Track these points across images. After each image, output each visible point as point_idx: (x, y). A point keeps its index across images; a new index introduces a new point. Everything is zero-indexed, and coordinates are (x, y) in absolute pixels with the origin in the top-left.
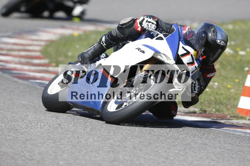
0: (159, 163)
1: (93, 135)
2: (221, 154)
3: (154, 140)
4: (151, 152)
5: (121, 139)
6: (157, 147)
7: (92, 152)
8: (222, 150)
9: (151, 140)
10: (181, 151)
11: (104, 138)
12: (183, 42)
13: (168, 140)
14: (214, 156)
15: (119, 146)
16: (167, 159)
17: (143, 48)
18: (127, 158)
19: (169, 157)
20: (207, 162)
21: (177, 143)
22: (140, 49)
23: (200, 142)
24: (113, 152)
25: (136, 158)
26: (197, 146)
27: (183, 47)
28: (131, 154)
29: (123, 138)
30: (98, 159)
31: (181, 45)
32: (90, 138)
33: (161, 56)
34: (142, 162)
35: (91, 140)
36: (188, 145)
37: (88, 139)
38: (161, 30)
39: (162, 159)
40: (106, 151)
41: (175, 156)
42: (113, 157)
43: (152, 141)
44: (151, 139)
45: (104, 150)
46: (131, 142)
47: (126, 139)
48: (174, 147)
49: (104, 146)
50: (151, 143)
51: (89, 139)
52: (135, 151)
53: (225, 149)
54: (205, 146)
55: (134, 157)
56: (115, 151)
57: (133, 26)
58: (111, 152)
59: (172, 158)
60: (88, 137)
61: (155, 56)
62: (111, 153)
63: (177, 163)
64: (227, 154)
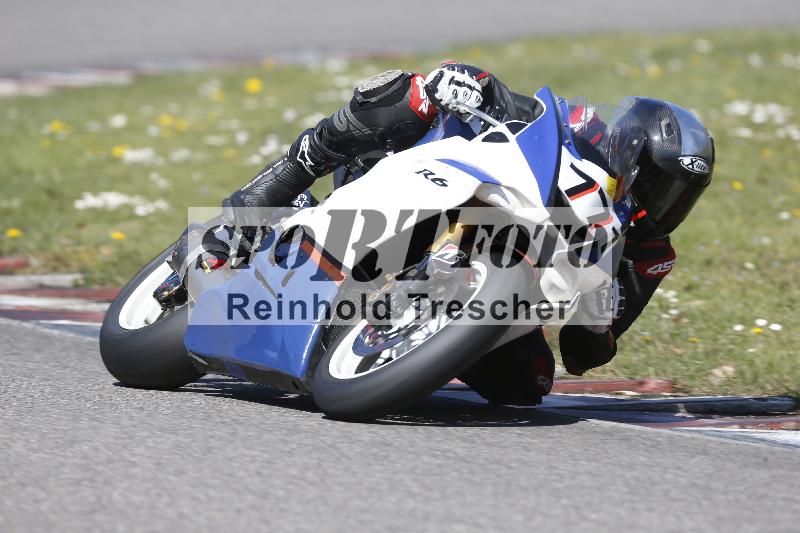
0: (239, 511)
1: (25, 429)
2: (436, 475)
3: (220, 439)
4: (214, 478)
5: (116, 438)
6: (231, 460)
7: (23, 485)
8: (439, 462)
9: (212, 440)
10: (308, 469)
11: (61, 438)
12: (572, 147)
13: (267, 436)
14: (415, 480)
15: (110, 461)
16: (265, 495)
17: (442, 171)
18: (136, 499)
19: (272, 491)
20: (393, 499)
21: (294, 446)
22: (432, 174)
23: (366, 439)
24: (92, 481)
25: (166, 499)
26: (358, 450)
27: (572, 166)
28: (151, 485)
29: (124, 436)
30: (44, 507)
31: (567, 157)
32: (15, 442)
33: (504, 196)
34: (186, 510)
35: (19, 447)
36: (331, 450)
37: (8, 442)
38: (499, 111)
39: (250, 498)
40: (71, 479)
41: (291, 487)
42: (92, 499)
43: (213, 443)
44: (212, 437)
45: (62, 476)
46: (148, 448)
47: (130, 438)
48: (287, 459)
49: (63, 464)
50: (211, 448)
51: (12, 444)
52: (160, 476)
53: (449, 458)
54: (384, 451)
55: (159, 495)
56: (100, 479)
57: (403, 97)
58: (85, 483)
59: (281, 493)
60: (10, 439)
61: (481, 197)
62: (87, 486)
63: (298, 509)
64: (455, 474)
